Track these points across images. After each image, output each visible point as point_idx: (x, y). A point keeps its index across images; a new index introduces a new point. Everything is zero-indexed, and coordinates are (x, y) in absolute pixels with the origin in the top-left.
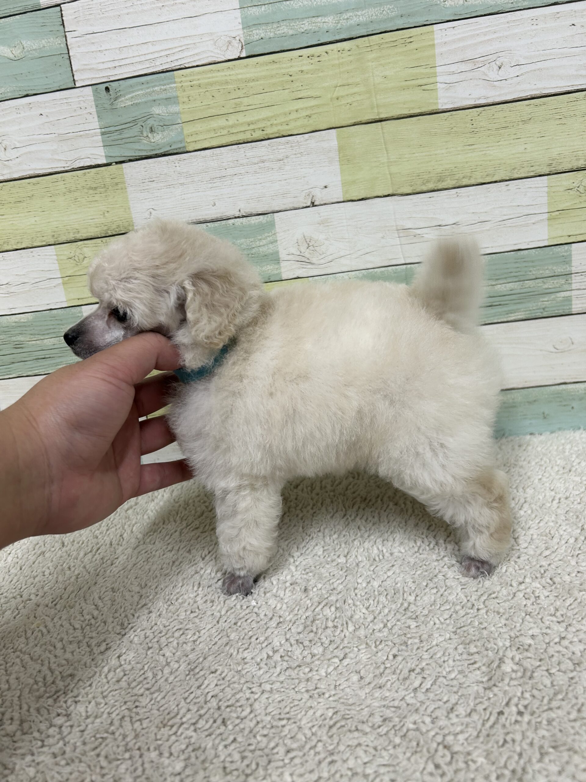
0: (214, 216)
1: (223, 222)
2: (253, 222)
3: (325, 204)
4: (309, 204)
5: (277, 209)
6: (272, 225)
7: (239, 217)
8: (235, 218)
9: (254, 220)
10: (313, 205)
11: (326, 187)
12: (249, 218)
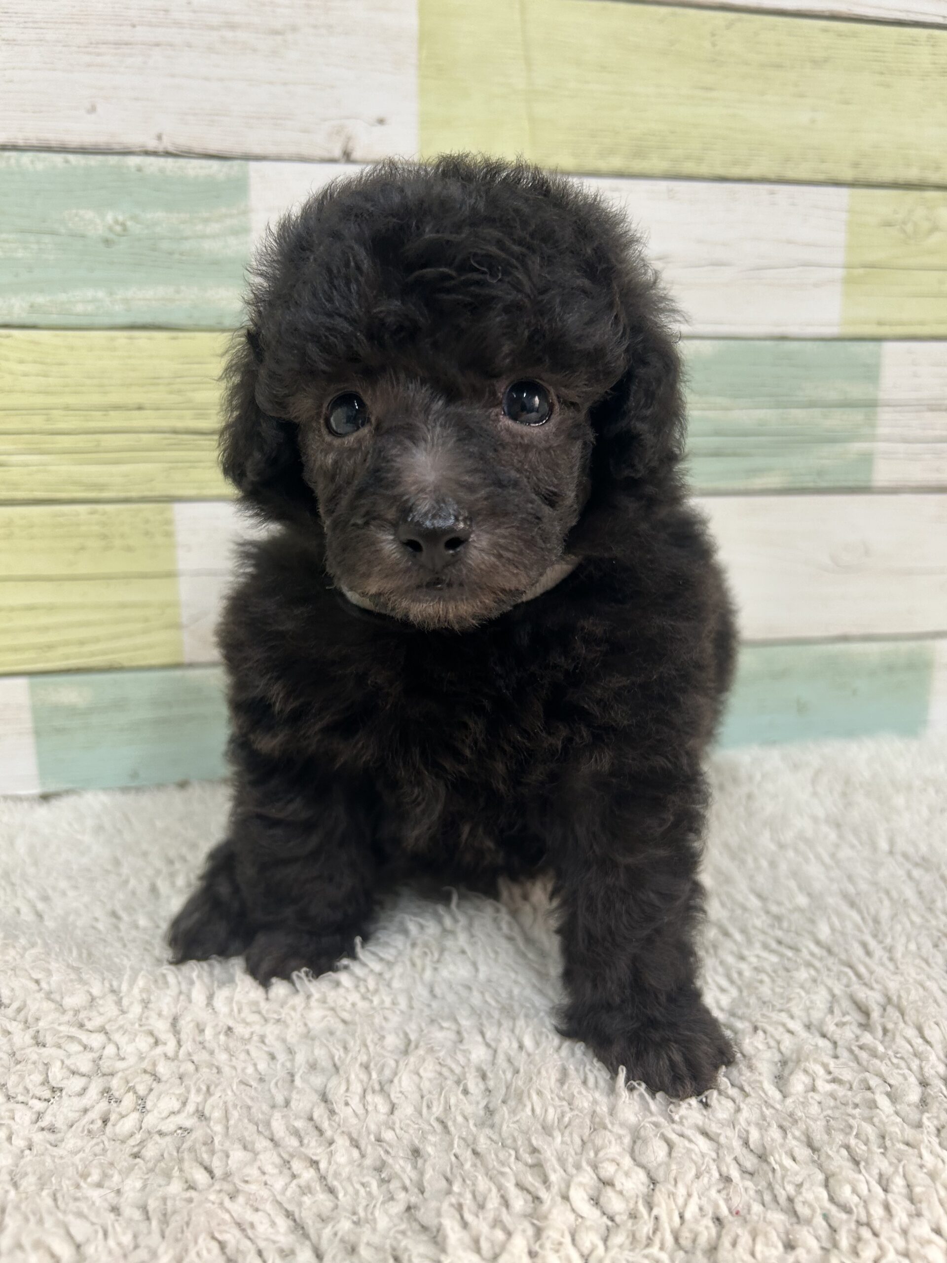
0: (88, 139)
1: (113, 160)
2: (191, 173)
4: (337, 153)
5: (257, 150)
6: (240, 187)
8: (147, 153)
9: (195, 168)
10: (348, 157)
11: (381, 121)
12: (182, 162)
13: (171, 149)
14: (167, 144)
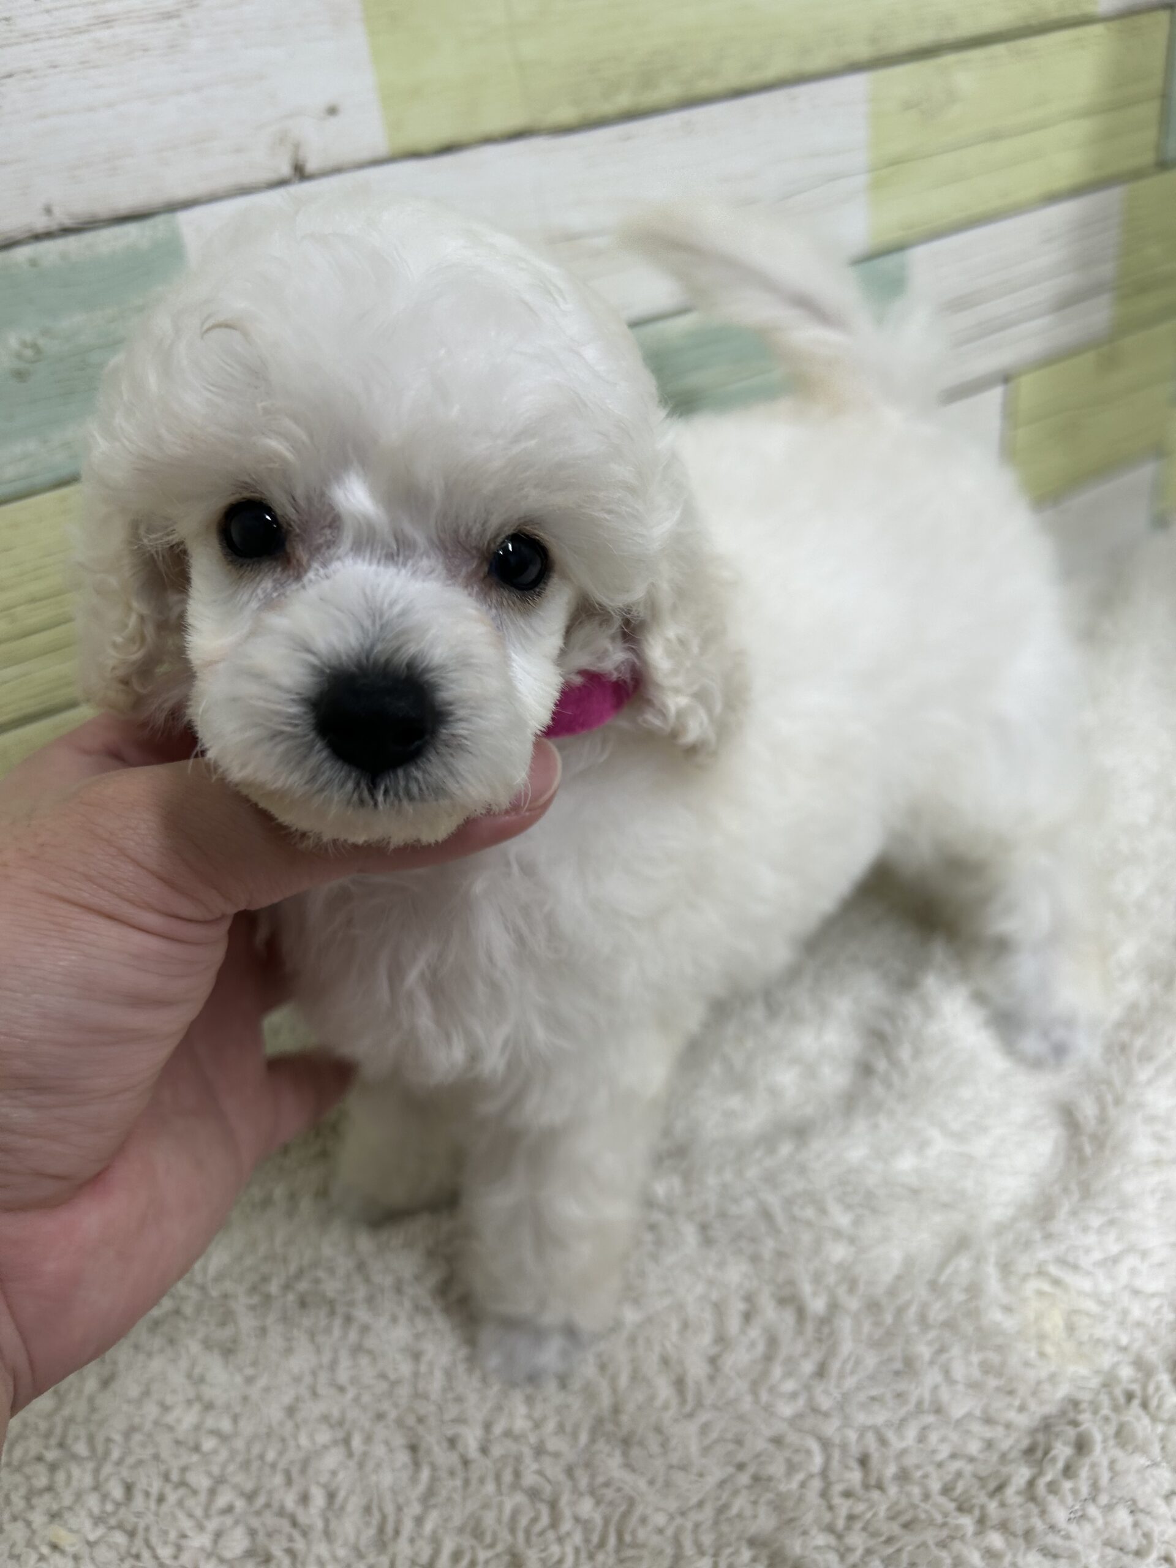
2: (104, 250)
3: (337, 170)
4: (286, 170)
5: (182, 194)
6: (172, 251)
7: (48, 235)
8: (37, 237)
10: (300, 173)
11: (332, 111)
12: (88, 237)
13: (68, 222)
14: (61, 217)
